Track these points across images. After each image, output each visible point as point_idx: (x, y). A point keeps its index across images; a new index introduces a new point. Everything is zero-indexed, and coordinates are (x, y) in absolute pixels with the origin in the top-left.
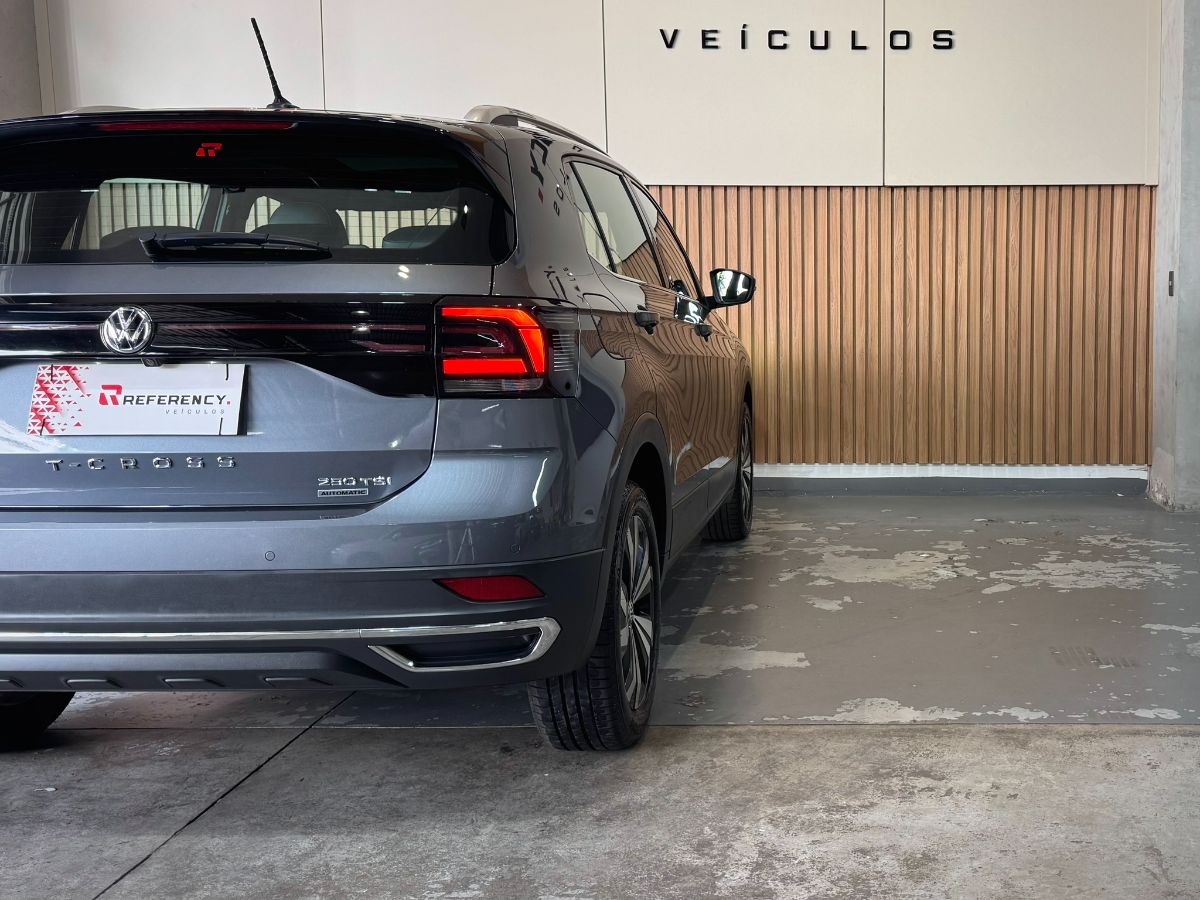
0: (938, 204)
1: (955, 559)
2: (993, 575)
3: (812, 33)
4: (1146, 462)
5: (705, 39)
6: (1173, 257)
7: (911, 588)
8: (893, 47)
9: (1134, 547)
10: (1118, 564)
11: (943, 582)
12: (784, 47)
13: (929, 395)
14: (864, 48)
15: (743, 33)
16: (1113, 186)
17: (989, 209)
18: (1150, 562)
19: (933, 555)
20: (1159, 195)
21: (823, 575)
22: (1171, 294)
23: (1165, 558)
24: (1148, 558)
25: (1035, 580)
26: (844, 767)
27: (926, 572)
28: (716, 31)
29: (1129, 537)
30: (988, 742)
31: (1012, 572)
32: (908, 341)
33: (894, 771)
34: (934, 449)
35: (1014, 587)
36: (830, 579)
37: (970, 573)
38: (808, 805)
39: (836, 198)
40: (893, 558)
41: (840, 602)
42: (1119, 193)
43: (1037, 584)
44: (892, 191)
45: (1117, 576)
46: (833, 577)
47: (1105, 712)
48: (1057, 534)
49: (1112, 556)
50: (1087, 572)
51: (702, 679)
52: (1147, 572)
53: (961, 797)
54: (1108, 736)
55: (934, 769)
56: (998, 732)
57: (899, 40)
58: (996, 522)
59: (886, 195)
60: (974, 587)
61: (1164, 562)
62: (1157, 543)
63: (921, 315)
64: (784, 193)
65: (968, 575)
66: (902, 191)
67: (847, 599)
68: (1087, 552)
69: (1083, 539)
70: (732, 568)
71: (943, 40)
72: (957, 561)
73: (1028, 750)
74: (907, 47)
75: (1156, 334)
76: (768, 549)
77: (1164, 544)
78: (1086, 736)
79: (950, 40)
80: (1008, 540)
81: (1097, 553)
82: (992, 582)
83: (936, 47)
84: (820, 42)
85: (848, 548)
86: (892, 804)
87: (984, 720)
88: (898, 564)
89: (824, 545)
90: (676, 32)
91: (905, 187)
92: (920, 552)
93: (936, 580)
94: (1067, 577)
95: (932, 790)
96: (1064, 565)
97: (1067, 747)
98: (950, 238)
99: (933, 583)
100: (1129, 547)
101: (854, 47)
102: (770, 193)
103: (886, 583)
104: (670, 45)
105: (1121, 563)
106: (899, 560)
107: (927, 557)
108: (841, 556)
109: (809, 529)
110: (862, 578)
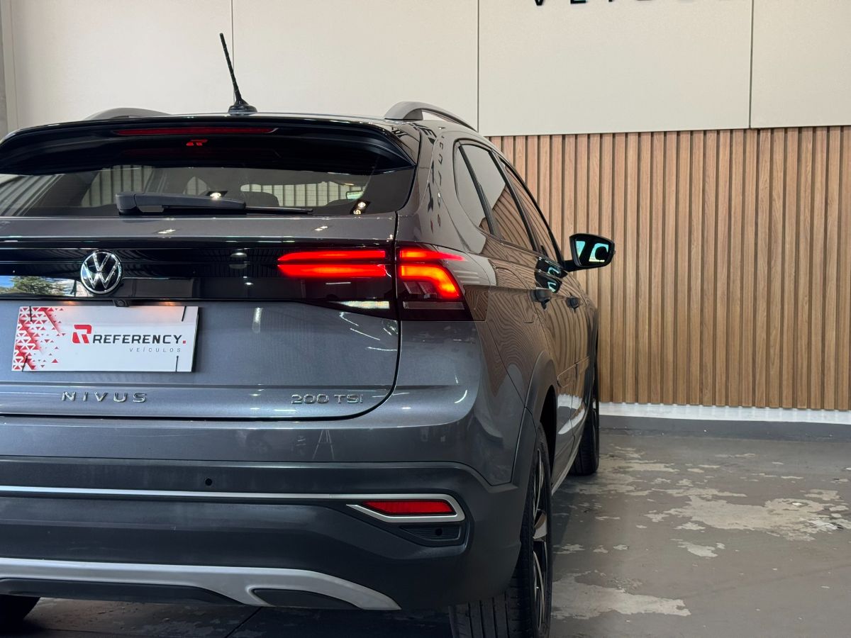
0: (807, 146)
1: (831, 509)
7: (788, 538)
13: (795, 339)
19: (807, 504)
21: (693, 519)
27: (801, 523)
34: (799, 393)
40: (763, 505)
41: (713, 549)
44: (759, 133)
51: (581, 620)
59: (752, 137)
65: (848, 527)
66: (769, 134)
67: (721, 546)
72: (834, 512)
76: (633, 488)
85: (715, 492)
88: (771, 511)
89: (689, 488)
91: (772, 129)
92: (793, 500)
93: (814, 531)
98: (820, 179)
99: (811, 535)
103: (761, 532)
104: (540, 3)
106: (771, 507)
107: (800, 506)
108: (709, 500)
109: (671, 470)
110: (733, 524)
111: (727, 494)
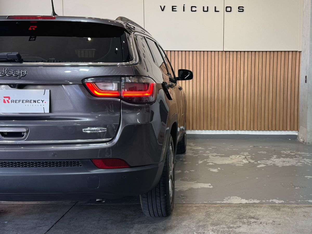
0: (239, 56)
1: (247, 157)
2: (259, 162)
3: (203, 7)
4: (297, 130)
5: (173, 9)
6: (306, 72)
7: (236, 166)
8: (226, 11)
9: (297, 154)
10: (293, 159)
11: (245, 164)
12: (196, 11)
13: (236, 111)
14: (218, 11)
15: (184, 7)
16: (289, 51)
17: (253, 58)
18: (303, 158)
19: (241, 156)
20: (302, 54)
21: (211, 162)
22: (306, 82)
23: (307, 157)
24: (302, 157)
25: (271, 163)
26: (230, 216)
27: (240, 161)
28: (176, 6)
29: (295, 151)
30: (269, 209)
31: (264, 161)
32: (230, 96)
33: (244, 217)
35: (266, 165)
36: (213, 163)
37: (252, 161)
38: (222, 226)
39: (210, 54)
40: (229, 157)
41: (217, 169)
42: (291, 53)
43: (272, 164)
44: (226, 52)
45: (294, 162)
46: (214, 162)
47: (300, 201)
48: (274, 150)
49: (292, 157)
50: (285, 161)
52: (303, 161)
53: (264, 224)
54: (302, 207)
55: (255, 216)
56: (271, 206)
57: (228, 9)
58: (256, 147)
59: (224, 53)
60: (254, 166)
61: (307, 158)
62: (304, 153)
63: (234, 88)
64: (195, 53)
65: (252, 162)
66: (229, 53)
67: (219, 168)
68: (284, 155)
69: (282, 152)
70: (184, 160)
71: (241, 9)
72: (248, 158)
73: (280, 211)
74: (230, 11)
75: (301, 94)
76: (193, 154)
77: (305, 153)
78: (296, 207)
79: (243, 9)
80: (261, 152)
81: (287, 156)
82: (259, 164)
83: (239, 11)
84: (206, 9)
85: (216, 154)
86: (245, 226)
87: (266, 203)
88: (232, 158)
89: (209, 153)
90: (164, 6)
91: (229, 51)
92: (236, 155)
93: (243, 163)
94: (280, 162)
95: (256, 222)
96: (278, 159)
97: (292, 210)
100: (296, 154)
101: (215, 11)
102: (191, 53)
103: (229, 164)
104: (163, 10)
105: (294, 159)
106: (231, 158)
107: (239, 157)
108: (214, 156)
109: (203, 149)
110: (222, 162)
111: (219, 154)
